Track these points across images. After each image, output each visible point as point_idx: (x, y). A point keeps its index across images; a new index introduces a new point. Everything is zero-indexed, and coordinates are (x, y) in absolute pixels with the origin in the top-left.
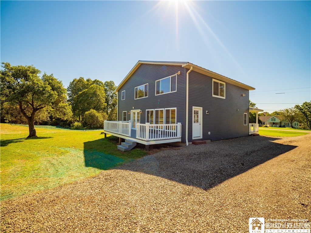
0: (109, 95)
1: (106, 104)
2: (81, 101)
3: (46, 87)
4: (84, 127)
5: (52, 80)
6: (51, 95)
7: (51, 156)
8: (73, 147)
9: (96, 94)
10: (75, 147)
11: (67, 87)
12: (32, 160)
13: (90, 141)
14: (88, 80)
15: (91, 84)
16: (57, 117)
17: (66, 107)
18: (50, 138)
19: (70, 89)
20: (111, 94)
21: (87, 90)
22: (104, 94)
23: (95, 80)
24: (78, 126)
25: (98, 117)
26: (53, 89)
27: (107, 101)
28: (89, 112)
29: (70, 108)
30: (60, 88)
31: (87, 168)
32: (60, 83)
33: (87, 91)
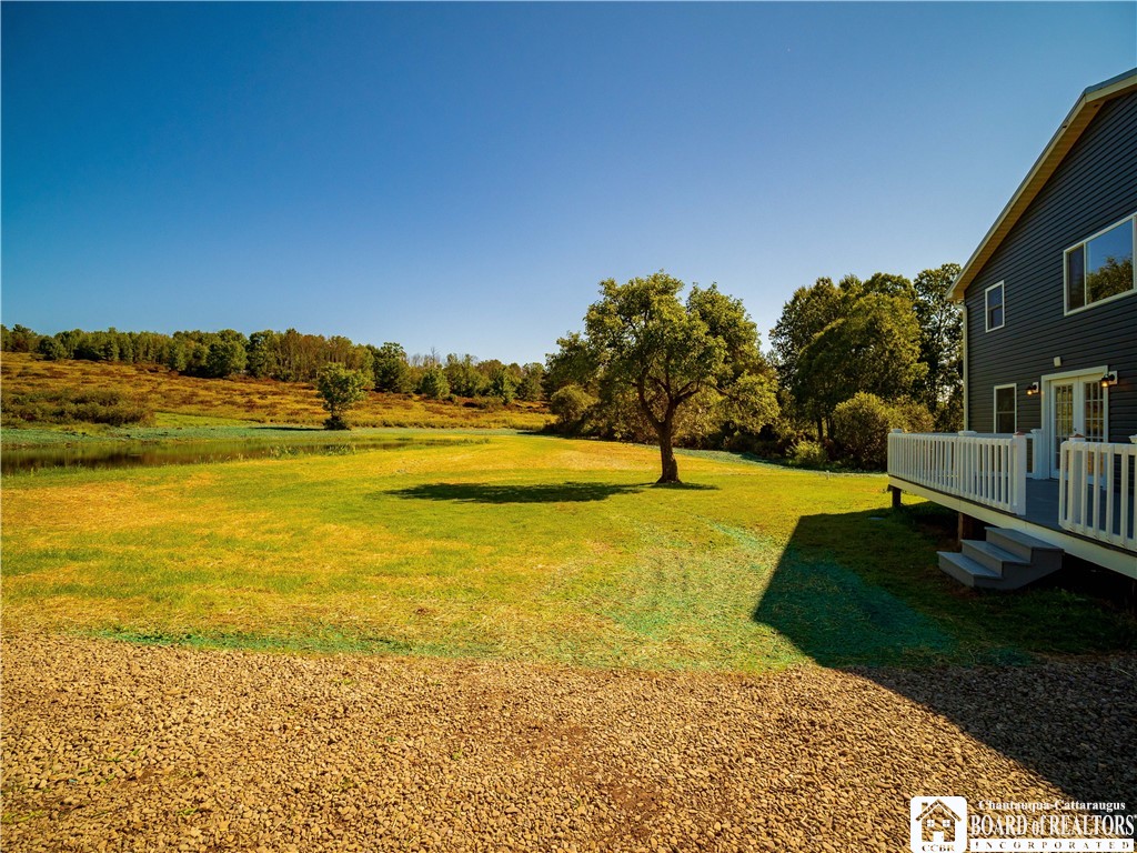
0: (939, 328)
1: (924, 367)
2: (820, 365)
3: (692, 329)
4: (833, 458)
5: (713, 302)
6: (708, 352)
7: (674, 548)
8: (757, 529)
9: (878, 332)
10: (762, 527)
11: (776, 324)
12: (623, 549)
13: (827, 512)
14: (845, 286)
15: (858, 297)
16: (733, 422)
17: (758, 388)
18: (712, 488)
19: (786, 327)
20: (951, 323)
21: (840, 321)
22: (916, 327)
23: (876, 277)
24: (808, 454)
25: (886, 421)
26: (714, 332)
27: (930, 353)
28: (850, 403)
29: (773, 388)
30: (733, 323)
31: (755, 627)
32: (736, 310)
33: (843, 324)
